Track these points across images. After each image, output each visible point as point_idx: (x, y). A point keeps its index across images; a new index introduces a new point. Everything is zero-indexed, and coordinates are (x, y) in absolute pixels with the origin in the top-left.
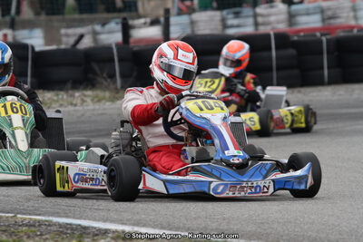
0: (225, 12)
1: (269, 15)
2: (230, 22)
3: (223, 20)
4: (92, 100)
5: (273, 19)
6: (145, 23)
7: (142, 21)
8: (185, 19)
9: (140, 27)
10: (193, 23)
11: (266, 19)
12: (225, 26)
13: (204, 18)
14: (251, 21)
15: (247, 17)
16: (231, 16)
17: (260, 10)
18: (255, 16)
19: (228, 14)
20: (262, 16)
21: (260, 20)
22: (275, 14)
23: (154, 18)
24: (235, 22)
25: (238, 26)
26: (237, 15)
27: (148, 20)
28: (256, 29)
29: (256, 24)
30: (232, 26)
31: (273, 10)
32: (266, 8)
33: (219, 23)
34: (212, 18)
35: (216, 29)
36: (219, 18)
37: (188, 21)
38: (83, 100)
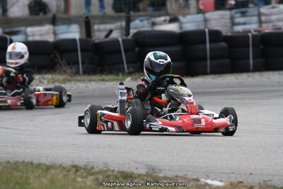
0: (234, 11)
1: (271, 15)
2: (237, 20)
3: (232, 18)
4: (48, 82)
5: (274, 17)
6: (165, 21)
7: (163, 18)
8: (200, 17)
9: (161, 24)
10: (206, 20)
11: (268, 18)
12: (234, 24)
13: (216, 17)
14: (255, 19)
15: (253, 16)
16: (238, 15)
17: (264, 10)
18: (260, 15)
19: (236, 13)
20: (265, 15)
21: (263, 18)
22: (276, 14)
23: (172, 17)
24: (242, 20)
25: (244, 24)
26: (244, 14)
27: (168, 18)
28: (260, 26)
29: (260, 22)
30: (239, 24)
31: (275, 10)
32: (268, 9)
33: (229, 21)
34: (222, 17)
35: (226, 26)
36: (229, 17)
37: (202, 19)
38: (41, 82)
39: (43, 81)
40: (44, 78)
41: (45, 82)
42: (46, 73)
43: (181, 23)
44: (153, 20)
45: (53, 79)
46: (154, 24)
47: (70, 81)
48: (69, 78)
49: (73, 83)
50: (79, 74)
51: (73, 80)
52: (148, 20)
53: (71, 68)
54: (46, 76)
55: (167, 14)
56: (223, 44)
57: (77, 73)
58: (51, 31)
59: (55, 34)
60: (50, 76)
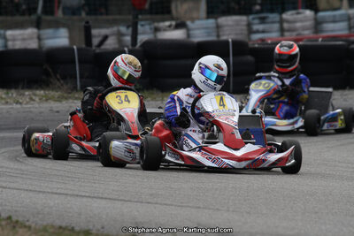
0: (251, 17)
1: (295, 22)
2: (255, 27)
3: (249, 25)
4: (41, 99)
5: (298, 25)
6: (170, 26)
7: (167, 23)
8: (211, 22)
9: (165, 30)
10: (218, 27)
11: (292, 25)
12: (251, 31)
13: (230, 23)
14: (276, 26)
15: (274, 22)
16: (256, 21)
17: (287, 15)
18: (281, 21)
19: (254, 19)
20: (288, 22)
21: (286, 25)
22: (301, 21)
23: (179, 22)
24: (261, 27)
25: (263, 32)
26: (263, 20)
27: (174, 23)
28: (282, 35)
29: (282, 30)
30: (258, 32)
31: (299, 16)
32: (292, 14)
33: (245, 28)
34: (237, 23)
35: (242, 34)
36: (245, 23)
37: (214, 25)
38: (31, 99)
39: (34, 97)
40: (35, 95)
41: (37, 99)
42: (37, 89)
43: (188, 30)
44: (156, 24)
45: (46, 96)
46: (157, 30)
47: (66, 98)
48: (65, 95)
49: (71, 101)
50: (77, 91)
51: (70, 98)
52: (150, 24)
53: (67, 84)
54: (38, 92)
55: (172, 19)
56: (250, 58)
57: (74, 88)
58: (35, 36)
59: (39, 38)
60: (42, 92)
